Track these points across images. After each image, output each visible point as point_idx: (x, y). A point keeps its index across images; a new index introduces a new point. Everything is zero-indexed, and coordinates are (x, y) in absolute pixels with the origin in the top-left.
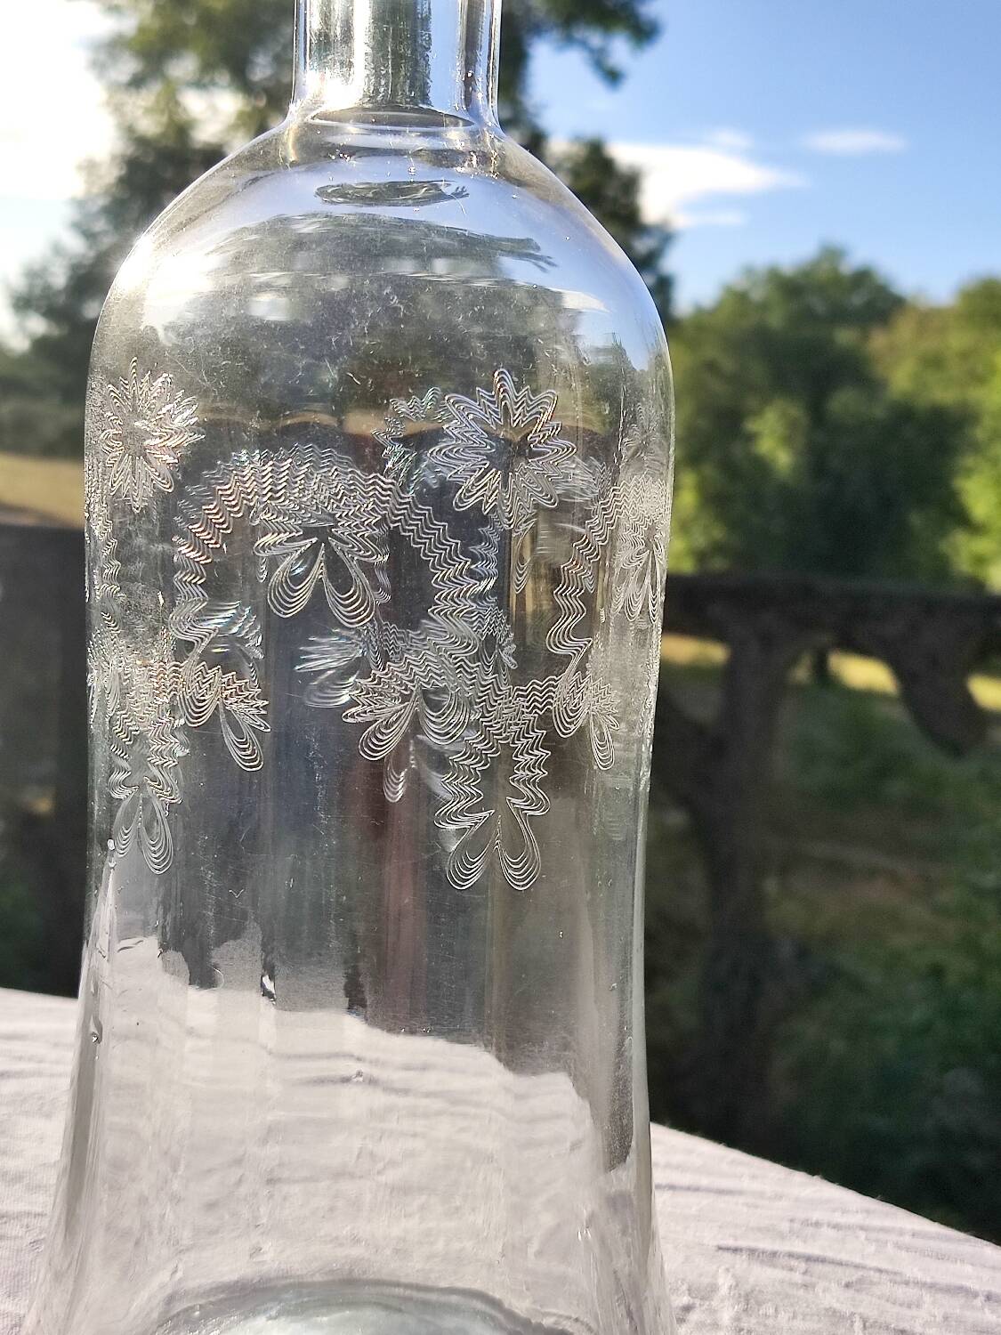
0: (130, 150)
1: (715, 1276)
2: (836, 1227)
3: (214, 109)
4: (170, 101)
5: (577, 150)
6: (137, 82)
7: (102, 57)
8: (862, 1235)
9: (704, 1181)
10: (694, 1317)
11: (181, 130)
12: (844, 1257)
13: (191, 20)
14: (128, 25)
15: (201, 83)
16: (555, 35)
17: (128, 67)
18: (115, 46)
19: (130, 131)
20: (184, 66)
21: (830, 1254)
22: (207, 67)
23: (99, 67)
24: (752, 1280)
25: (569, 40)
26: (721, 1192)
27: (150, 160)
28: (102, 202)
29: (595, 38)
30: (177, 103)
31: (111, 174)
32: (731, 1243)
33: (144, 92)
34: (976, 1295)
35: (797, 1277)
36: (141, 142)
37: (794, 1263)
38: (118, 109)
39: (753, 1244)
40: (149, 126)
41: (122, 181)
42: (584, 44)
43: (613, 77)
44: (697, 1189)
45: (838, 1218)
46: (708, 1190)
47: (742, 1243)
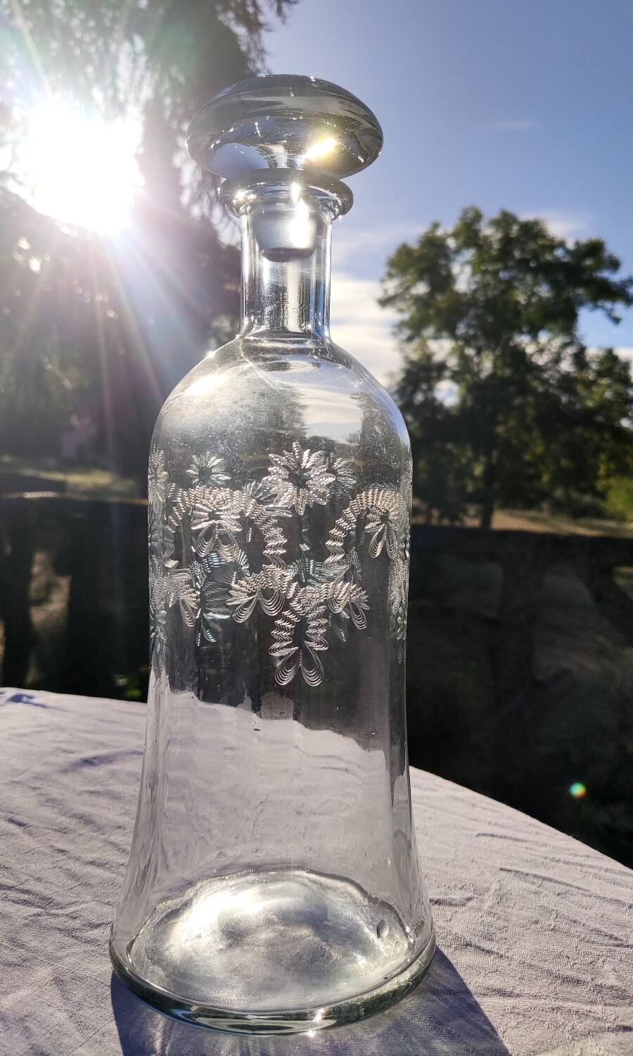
0: (408, 366)
1: (491, 884)
2: (568, 863)
3: (441, 347)
4: (424, 345)
5: (601, 353)
6: (410, 339)
7: (396, 330)
8: (579, 868)
9: (510, 833)
10: (470, 904)
11: (428, 357)
12: (563, 880)
13: (431, 312)
14: (406, 316)
15: (436, 337)
16: (591, 305)
17: (407, 333)
18: (401, 325)
19: (407, 359)
20: (429, 331)
21: (557, 878)
22: (439, 331)
23: (394, 334)
24: (508, 888)
25: (596, 307)
26: (516, 840)
27: (415, 370)
28: (396, 388)
29: (608, 305)
30: (427, 347)
31: (400, 376)
32: (508, 867)
33: (413, 343)
34: (624, 905)
35: (534, 888)
36: (412, 363)
37: (536, 880)
38: (402, 350)
39: (518, 869)
40: (415, 356)
41: (404, 380)
42: (602, 307)
43: (617, 320)
44: (505, 838)
45: (571, 859)
46: (511, 838)
47: (513, 868)
